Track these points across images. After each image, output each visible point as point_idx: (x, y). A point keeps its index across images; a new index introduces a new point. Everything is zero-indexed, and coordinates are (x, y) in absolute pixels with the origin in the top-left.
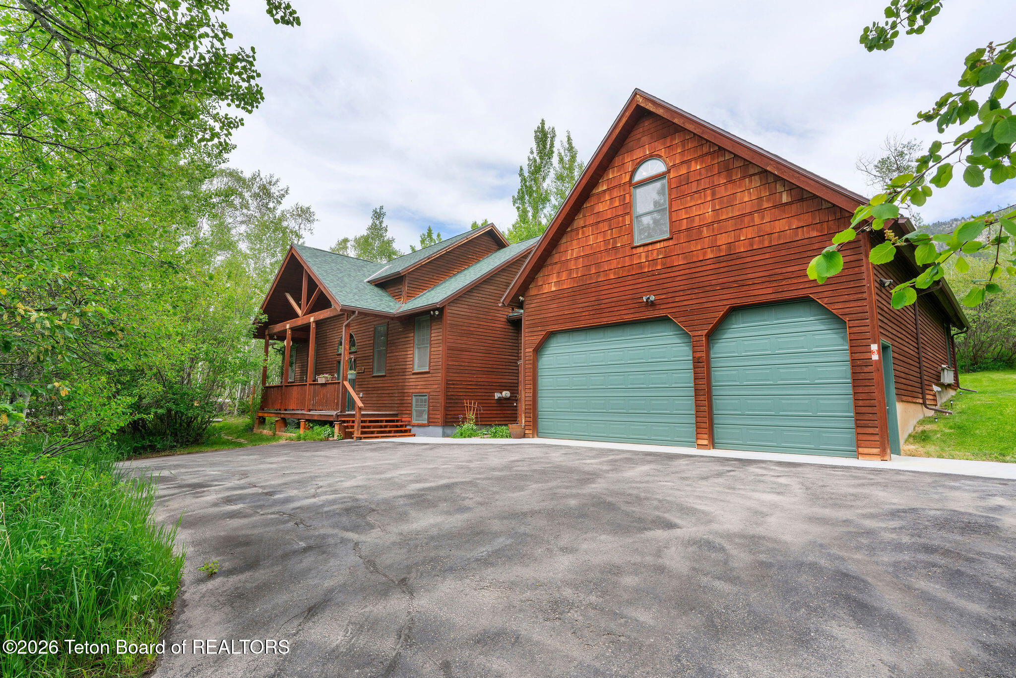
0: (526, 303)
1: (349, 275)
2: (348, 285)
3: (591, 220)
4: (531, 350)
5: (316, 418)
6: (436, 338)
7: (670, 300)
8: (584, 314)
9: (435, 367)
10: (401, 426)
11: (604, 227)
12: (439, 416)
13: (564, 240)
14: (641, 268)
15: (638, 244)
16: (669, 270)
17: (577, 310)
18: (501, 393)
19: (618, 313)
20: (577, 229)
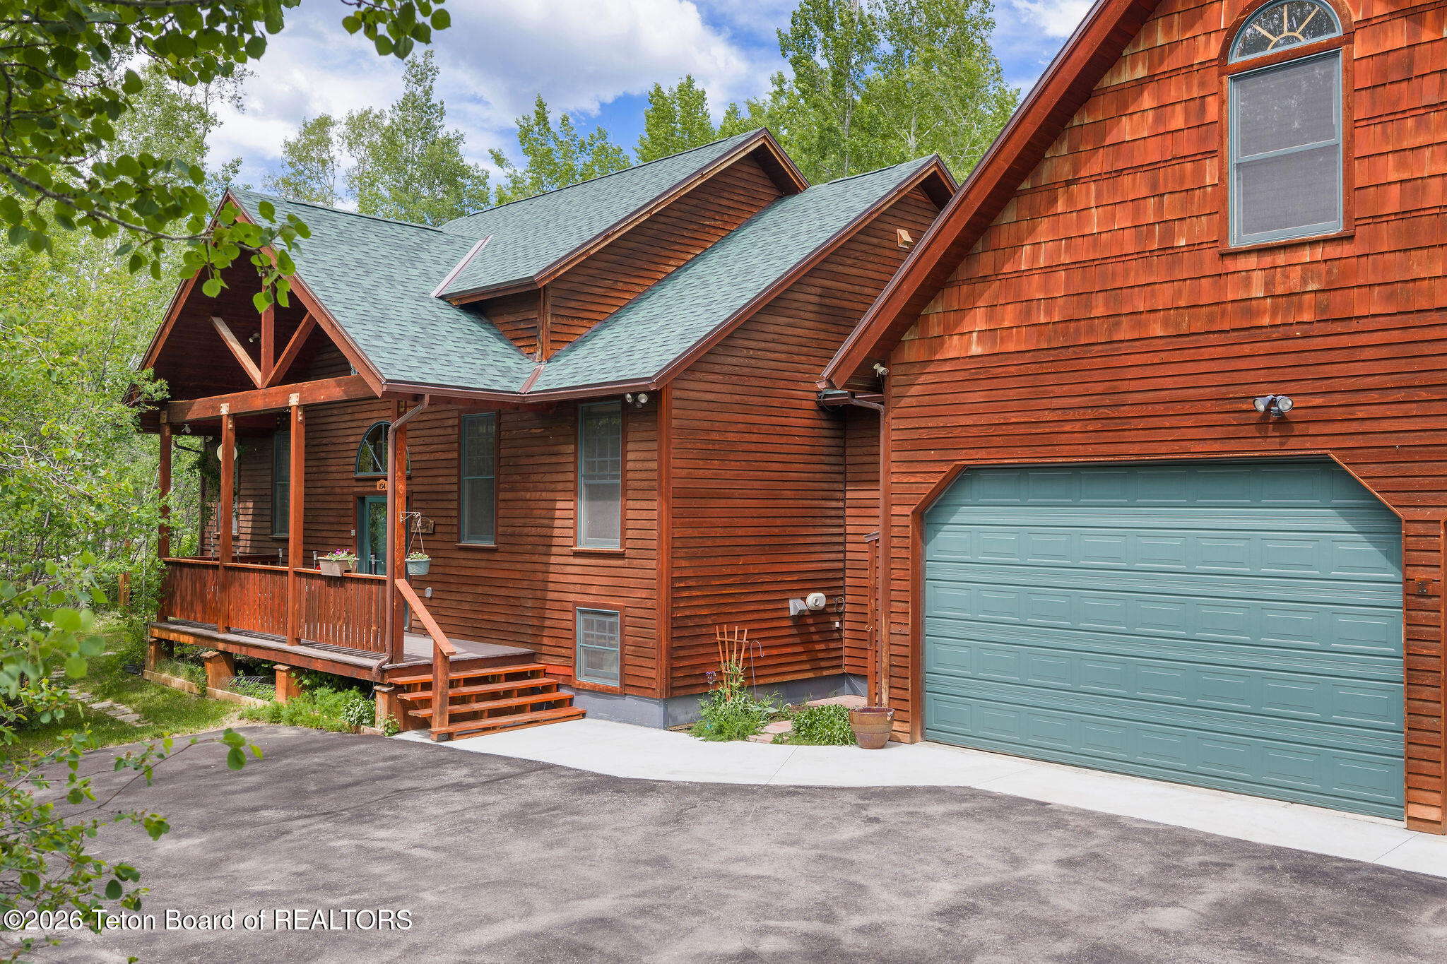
0: (894, 381)
1: (390, 278)
2: (392, 313)
3: (1098, 164)
4: (908, 510)
5: (319, 667)
6: (639, 466)
7: (1339, 413)
8: (1068, 428)
9: (640, 544)
10: (546, 689)
11: (1134, 186)
12: (654, 672)
13: (1010, 216)
14: (1251, 313)
15: (1244, 246)
16: (1339, 327)
17: (1048, 416)
18: (804, 599)
19: (1177, 434)
20: (1052, 189)
